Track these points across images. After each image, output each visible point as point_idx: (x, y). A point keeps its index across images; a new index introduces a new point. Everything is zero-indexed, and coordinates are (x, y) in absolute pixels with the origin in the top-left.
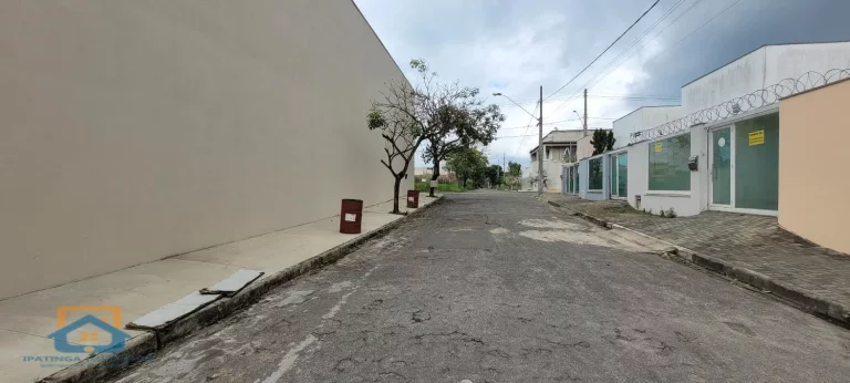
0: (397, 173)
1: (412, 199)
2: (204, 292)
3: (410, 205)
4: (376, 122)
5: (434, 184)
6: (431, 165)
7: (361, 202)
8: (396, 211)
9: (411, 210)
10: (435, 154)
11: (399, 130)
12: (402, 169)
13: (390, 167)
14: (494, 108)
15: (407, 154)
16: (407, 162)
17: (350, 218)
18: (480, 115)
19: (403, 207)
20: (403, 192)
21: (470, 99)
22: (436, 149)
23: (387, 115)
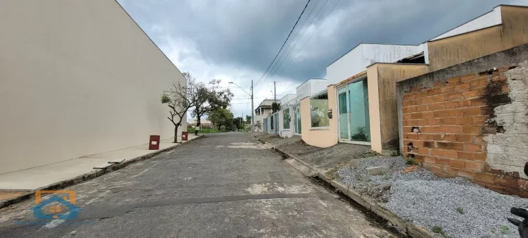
0: (176, 123)
1: (184, 136)
2: (109, 163)
3: (183, 139)
4: (165, 100)
5: (198, 128)
6: (196, 118)
7: (159, 136)
8: (176, 141)
9: (184, 142)
10: (198, 113)
11: (177, 103)
12: (178, 122)
13: (172, 121)
14: (228, 91)
15: (181, 115)
16: (181, 118)
17: (154, 143)
18: (221, 94)
19: (179, 139)
20: (179, 133)
21: (216, 85)
22: (198, 110)
23: (171, 97)
